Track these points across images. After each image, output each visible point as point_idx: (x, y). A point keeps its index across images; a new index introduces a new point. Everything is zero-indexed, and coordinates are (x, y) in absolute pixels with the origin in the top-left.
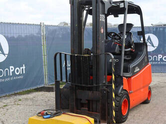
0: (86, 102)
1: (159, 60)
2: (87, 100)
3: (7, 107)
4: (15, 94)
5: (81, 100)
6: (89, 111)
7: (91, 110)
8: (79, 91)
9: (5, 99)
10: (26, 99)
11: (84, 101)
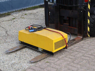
0: (68, 19)
2: (68, 17)
3: (15, 20)
4: (24, 10)
5: (63, 17)
9: (16, 14)
10: (31, 14)
11: (66, 18)
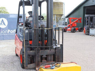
1: (8, 33)
7: (48, 61)
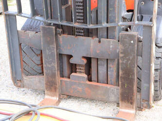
6: (90, 80)
8: (64, 38)
